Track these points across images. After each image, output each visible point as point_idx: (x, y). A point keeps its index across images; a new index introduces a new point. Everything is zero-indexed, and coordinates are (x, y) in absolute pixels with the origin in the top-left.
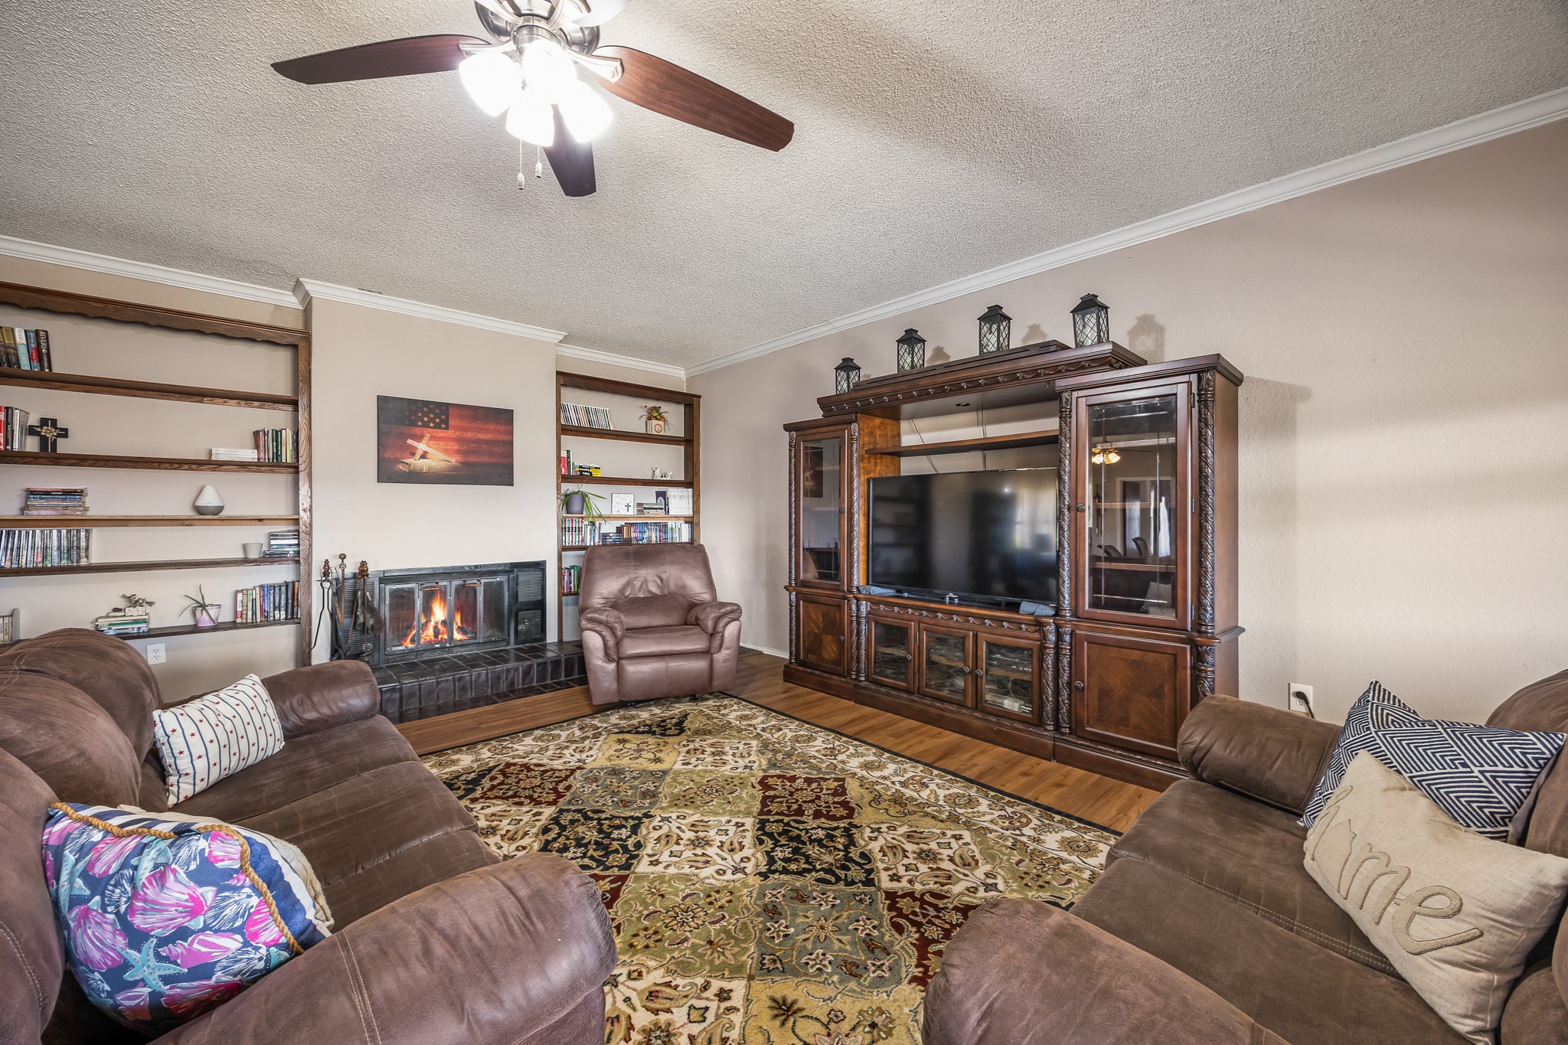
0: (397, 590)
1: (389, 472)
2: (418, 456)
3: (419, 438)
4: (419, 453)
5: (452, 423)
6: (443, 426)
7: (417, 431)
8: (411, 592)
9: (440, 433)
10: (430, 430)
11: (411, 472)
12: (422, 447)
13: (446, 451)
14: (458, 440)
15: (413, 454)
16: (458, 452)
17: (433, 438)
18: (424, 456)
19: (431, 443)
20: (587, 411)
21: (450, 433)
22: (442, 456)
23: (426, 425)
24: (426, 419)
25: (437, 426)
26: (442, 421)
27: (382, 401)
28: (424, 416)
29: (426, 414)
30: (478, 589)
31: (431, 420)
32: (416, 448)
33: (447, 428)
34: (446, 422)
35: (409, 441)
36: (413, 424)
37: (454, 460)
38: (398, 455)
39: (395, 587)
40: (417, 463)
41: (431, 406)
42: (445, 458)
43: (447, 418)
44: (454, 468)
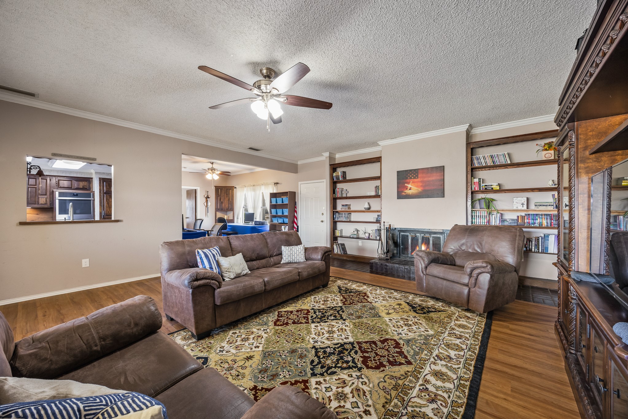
0: (403, 235)
1: (401, 196)
2: (408, 189)
3: (408, 183)
4: (409, 188)
5: (419, 176)
6: (416, 177)
7: (408, 180)
8: (407, 236)
9: (415, 180)
10: (412, 180)
11: (406, 195)
12: (409, 186)
13: (417, 186)
14: (421, 182)
15: (407, 189)
16: (421, 186)
17: (413, 182)
18: (410, 189)
19: (412, 184)
20: (492, 157)
21: (419, 180)
22: (416, 188)
23: (411, 178)
24: (411, 176)
25: (415, 178)
26: (416, 176)
27: (398, 172)
28: (410, 175)
29: (411, 174)
30: (430, 238)
31: (412, 176)
32: (408, 187)
33: (418, 178)
34: (417, 176)
35: (406, 185)
36: (407, 178)
37: (420, 189)
38: (402, 190)
39: (403, 234)
40: (408, 192)
41: (412, 171)
42: (417, 189)
43: (418, 175)
44: (420, 193)
